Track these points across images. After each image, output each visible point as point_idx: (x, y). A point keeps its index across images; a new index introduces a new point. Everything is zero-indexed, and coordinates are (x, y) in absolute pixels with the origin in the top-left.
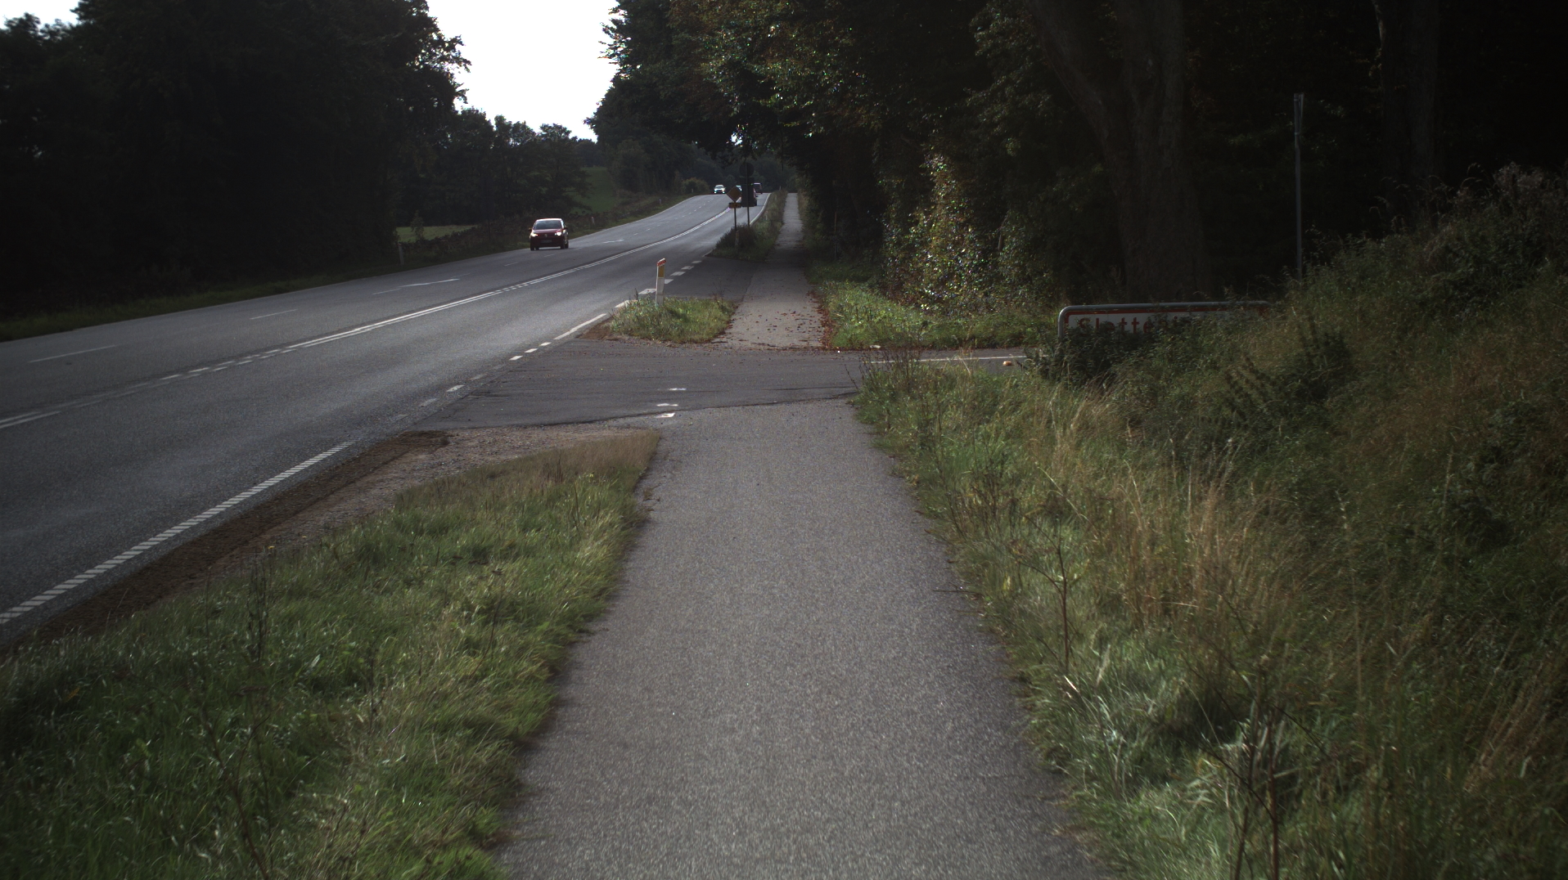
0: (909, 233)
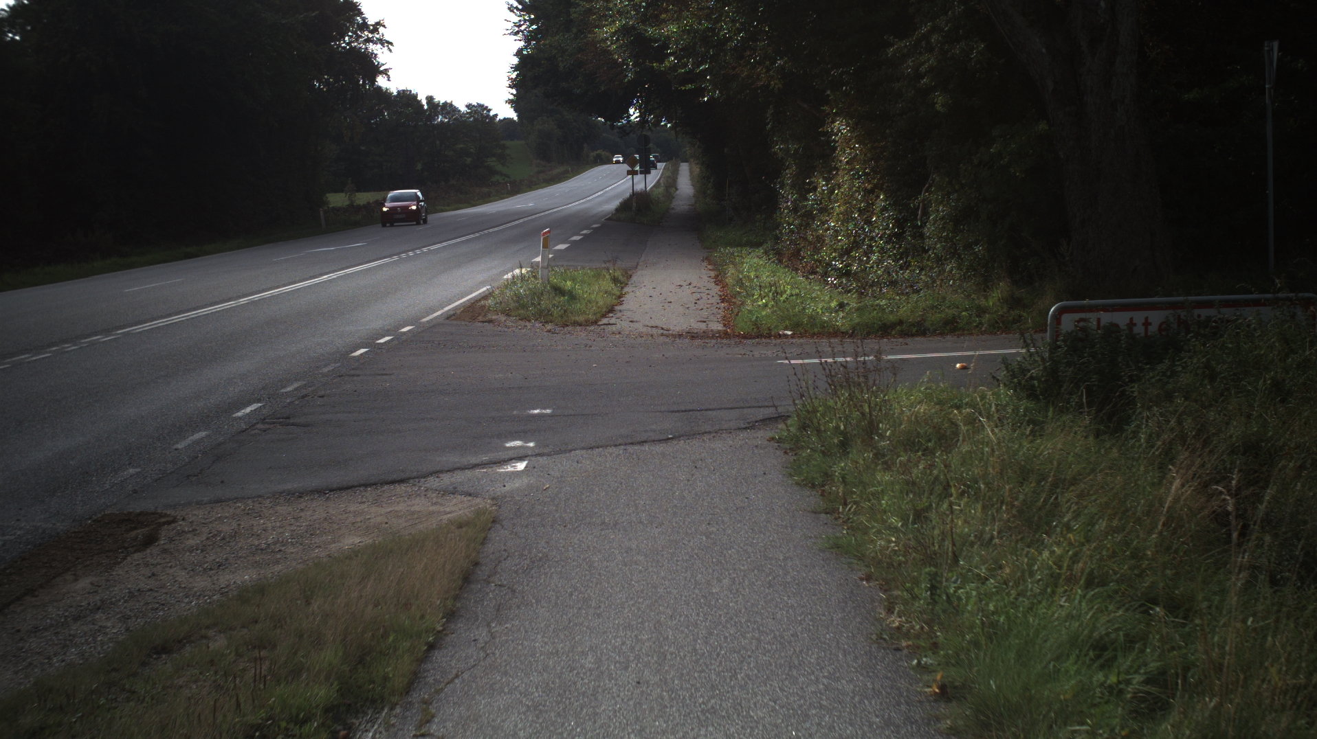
0: (808, 200)
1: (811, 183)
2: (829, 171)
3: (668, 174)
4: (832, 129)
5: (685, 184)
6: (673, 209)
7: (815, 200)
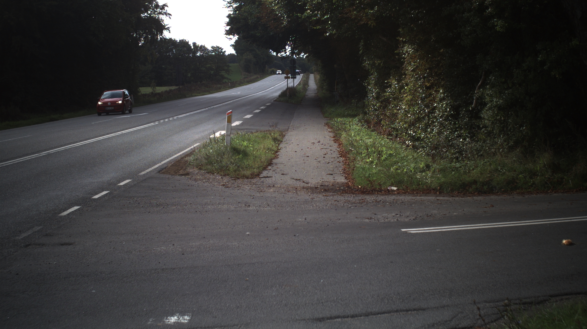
0: (386, 92)
1: (388, 83)
2: (400, 75)
3: (305, 79)
4: (403, 51)
5: (312, 84)
6: (307, 95)
7: (391, 92)
